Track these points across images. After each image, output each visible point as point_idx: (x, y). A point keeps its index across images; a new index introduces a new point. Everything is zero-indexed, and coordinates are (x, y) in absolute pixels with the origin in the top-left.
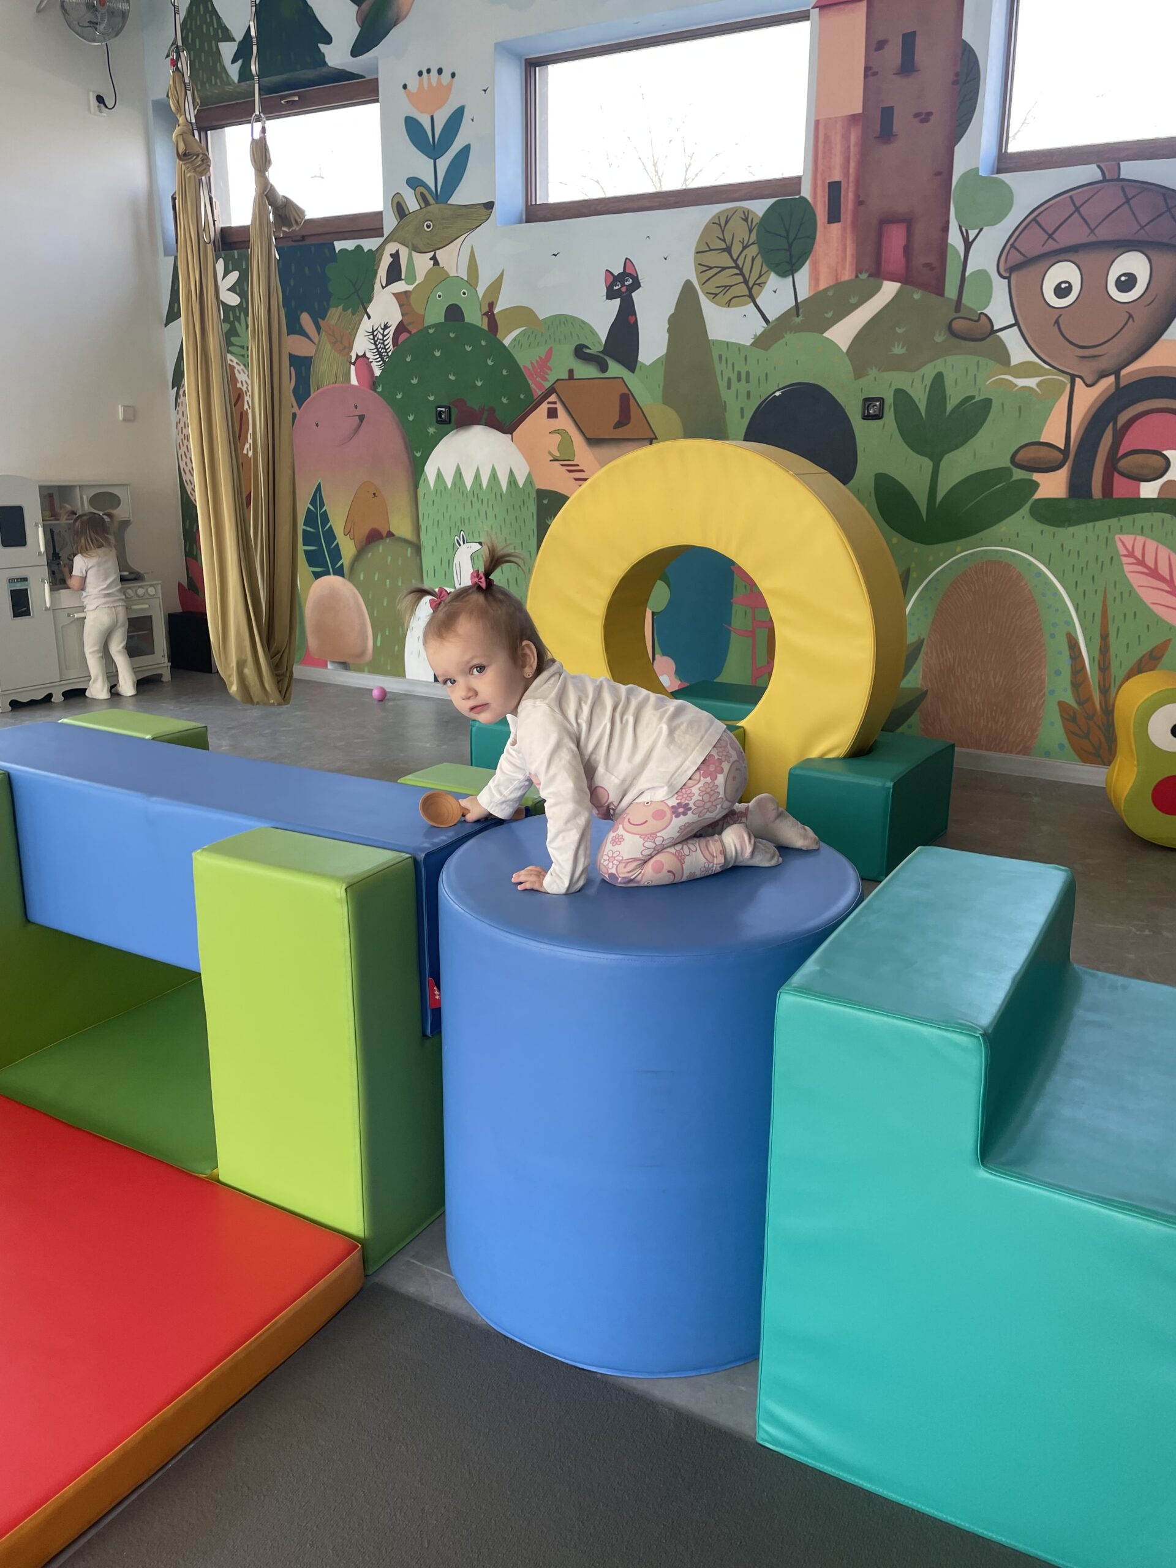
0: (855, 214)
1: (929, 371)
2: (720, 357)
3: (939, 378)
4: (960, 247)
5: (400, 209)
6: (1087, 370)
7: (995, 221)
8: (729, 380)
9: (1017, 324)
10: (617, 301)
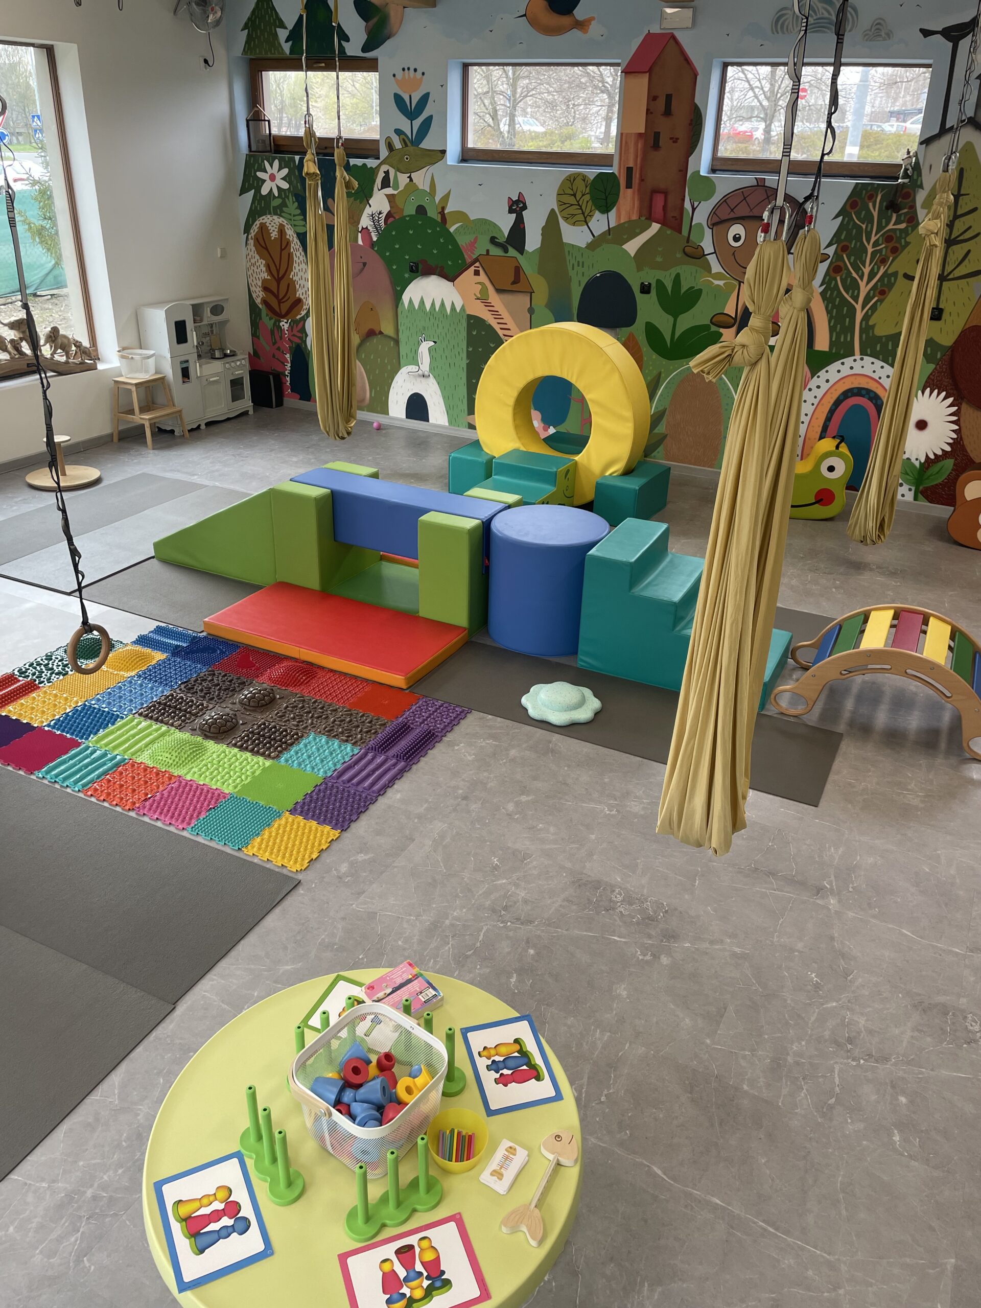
0: (640, 184)
1: (673, 272)
3: (678, 276)
5: (390, 146)
7: (706, 200)
8: (573, 265)
9: (715, 252)
10: (515, 215)
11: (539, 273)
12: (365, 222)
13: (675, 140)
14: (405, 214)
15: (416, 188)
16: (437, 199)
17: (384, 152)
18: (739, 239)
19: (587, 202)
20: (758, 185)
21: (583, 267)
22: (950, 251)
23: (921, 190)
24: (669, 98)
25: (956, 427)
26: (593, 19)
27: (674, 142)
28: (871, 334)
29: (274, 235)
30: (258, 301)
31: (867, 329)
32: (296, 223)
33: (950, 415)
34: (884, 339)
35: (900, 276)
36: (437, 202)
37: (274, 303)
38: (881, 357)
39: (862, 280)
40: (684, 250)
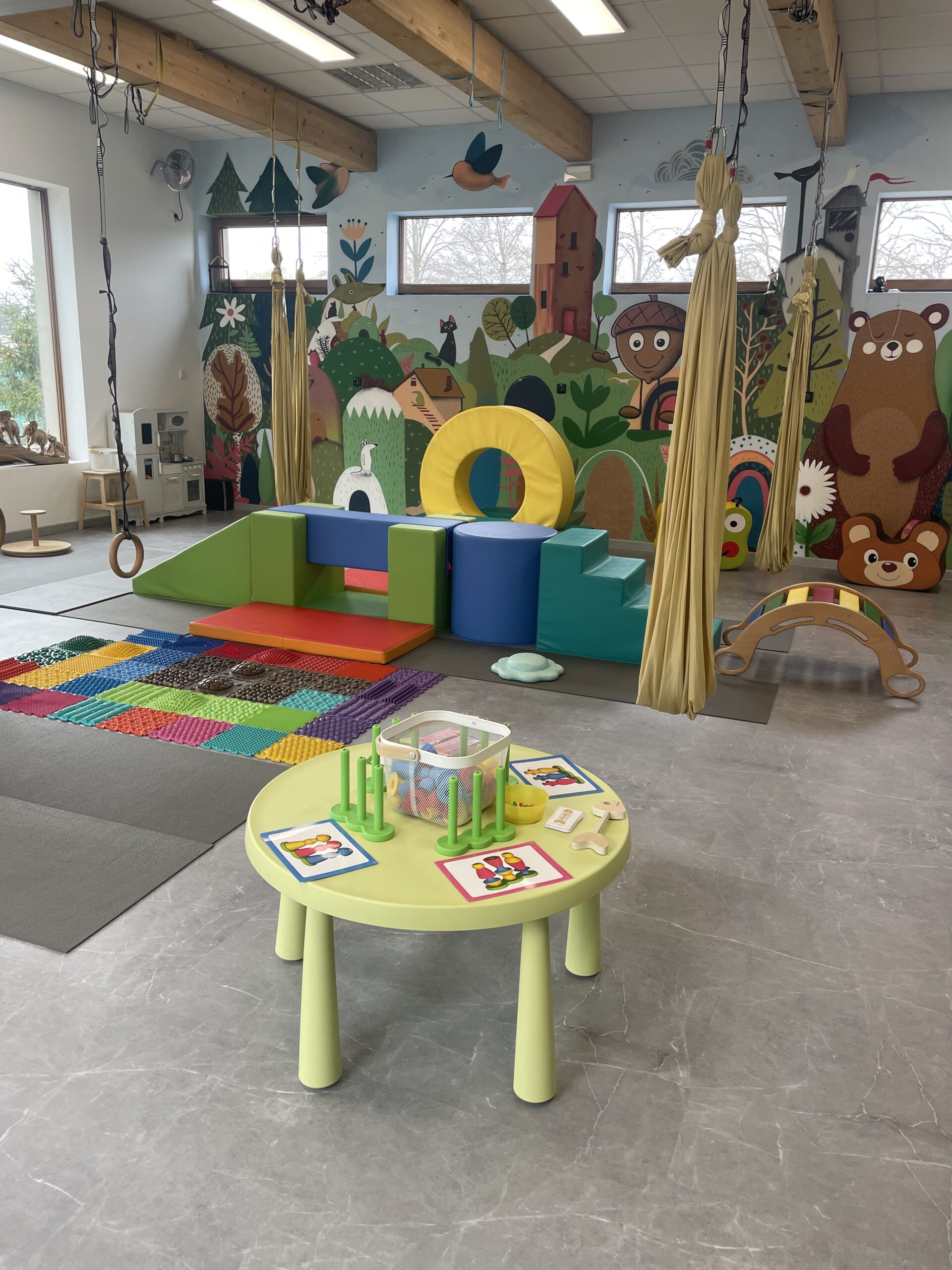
0: (553, 305)
1: (585, 374)
2: (494, 362)
3: (589, 377)
4: (596, 323)
5: (337, 282)
6: (648, 377)
7: (610, 313)
8: (498, 372)
9: (619, 356)
10: (446, 334)
11: (468, 381)
12: (314, 345)
13: (581, 268)
14: (349, 338)
15: (360, 316)
16: (378, 324)
17: (331, 288)
18: (639, 344)
19: (509, 321)
20: (652, 301)
21: (507, 374)
22: (814, 345)
23: (785, 298)
24: (574, 235)
25: (834, 491)
26: (508, 176)
27: (580, 270)
28: (755, 417)
29: (231, 360)
30: (213, 418)
31: (751, 413)
32: (250, 349)
33: (829, 480)
34: (766, 421)
35: (775, 367)
36: (378, 326)
37: (228, 418)
38: (765, 435)
39: (744, 373)
40: (593, 355)
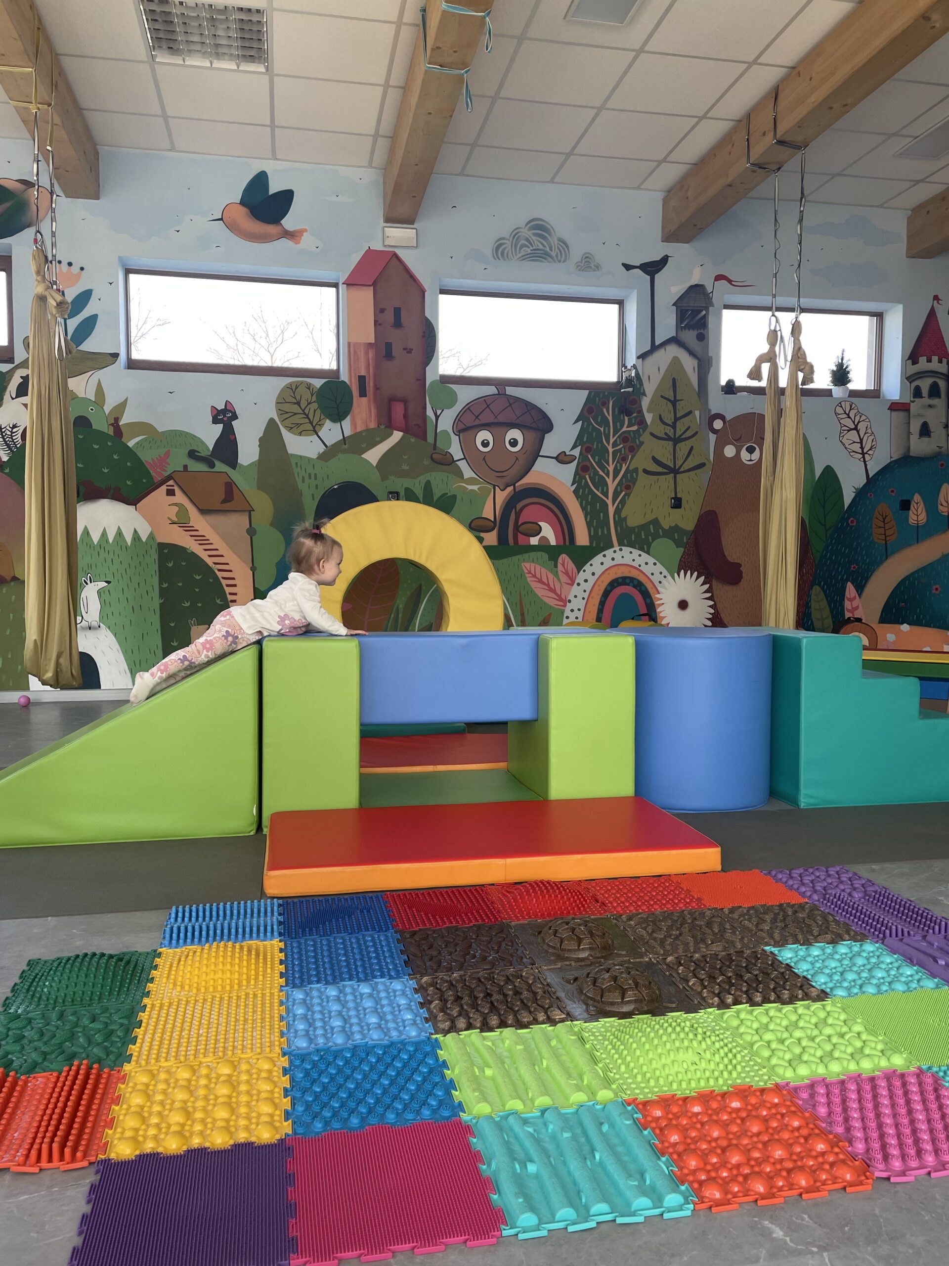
0: (375, 394)
1: (423, 479)
2: (296, 464)
3: (428, 483)
4: (433, 418)
6: (501, 482)
7: (450, 406)
10: (220, 427)
11: (259, 488)
16: (107, 409)
18: (488, 443)
19: (315, 411)
20: (499, 394)
21: (316, 479)
23: (644, 397)
24: (397, 311)
26: (306, 230)
27: (408, 352)
28: (625, 526)
31: (620, 522)
33: (705, 592)
34: (636, 530)
35: (640, 471)
36: (107, 413)
38: (637, 546)
39: (608, 477)
40: (431, 457)
